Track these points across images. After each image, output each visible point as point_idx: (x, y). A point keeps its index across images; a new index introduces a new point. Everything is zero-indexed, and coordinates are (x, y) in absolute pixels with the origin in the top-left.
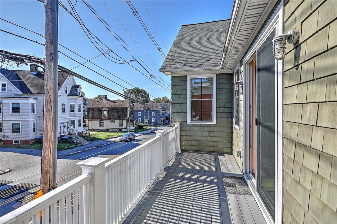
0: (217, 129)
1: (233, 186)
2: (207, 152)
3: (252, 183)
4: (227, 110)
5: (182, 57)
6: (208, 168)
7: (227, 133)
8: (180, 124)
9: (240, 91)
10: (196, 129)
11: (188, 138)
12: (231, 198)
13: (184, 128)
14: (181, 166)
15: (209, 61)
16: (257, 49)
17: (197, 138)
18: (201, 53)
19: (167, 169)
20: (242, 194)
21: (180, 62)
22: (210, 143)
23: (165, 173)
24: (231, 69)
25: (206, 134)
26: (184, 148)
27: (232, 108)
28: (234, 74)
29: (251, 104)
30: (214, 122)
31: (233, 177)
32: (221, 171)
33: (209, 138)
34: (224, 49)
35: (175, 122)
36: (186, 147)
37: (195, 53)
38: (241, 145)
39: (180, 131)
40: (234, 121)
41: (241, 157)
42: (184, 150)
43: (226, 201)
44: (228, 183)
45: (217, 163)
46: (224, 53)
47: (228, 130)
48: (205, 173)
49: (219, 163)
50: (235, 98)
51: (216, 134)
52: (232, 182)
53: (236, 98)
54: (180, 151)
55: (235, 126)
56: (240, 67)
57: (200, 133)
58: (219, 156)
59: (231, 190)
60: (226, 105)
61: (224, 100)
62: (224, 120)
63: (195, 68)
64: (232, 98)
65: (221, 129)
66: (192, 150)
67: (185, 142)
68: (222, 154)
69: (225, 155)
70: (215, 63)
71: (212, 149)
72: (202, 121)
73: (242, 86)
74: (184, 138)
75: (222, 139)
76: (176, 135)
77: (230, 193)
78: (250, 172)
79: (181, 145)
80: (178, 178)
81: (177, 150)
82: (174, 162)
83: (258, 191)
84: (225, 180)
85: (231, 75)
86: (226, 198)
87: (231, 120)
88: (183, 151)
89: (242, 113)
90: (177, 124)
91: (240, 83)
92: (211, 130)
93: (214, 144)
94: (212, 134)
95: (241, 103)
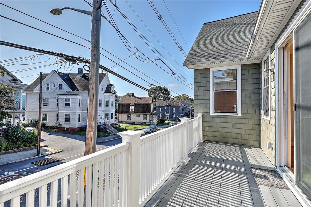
0: (243, 121)
1: (266, 178)
2: (231, 143)
3: (288, 176)
4: (254, 102)
6: (233, 159)
7: (254, 126)
8: (202, 115)
9: (271, 78)
10: (219, 120)
11: (211, 129)
12: (263, 189)
13: (206, 119)
14: (205, 154)
15: (234, 53)
16: (294, 29)
17: (220, 129)
18: (224, 46)
19: (191, 155)
20: (278, 187)
21: (203, 55)
22: (235, 135)
23: (189, 158)
24: (258, 59)
25: (230, 125)
26: (206, 138)
27: (260, 99)
28: (263, 63)
29: (286, 91)
30: (239, 113)
31: (263, 169)
32: (249, 162)
33: (234, 130)
34: (252, 36)
35: (197, 113)
36: (209, 137)
38: (272, 137)
39: (203, 122)
40: (262, 112)
41: (272, 150)
42: (206, 141)
43: (258, 192)
44: (259, 175)
45: (244, 155)
46: (252, 41)
47: (256, 122)
48: (230, 162)
49: (246, 154)
50: (263, 87)
51: (242, 126)
52: (263, 174)
53: (264, 88)
54: (202, 141)
55: (263, 117)
56: (271, 54)
57: (223, 125)
58: (245, 149)
59: (263, 182)
60: (253, 96)
61: (250, 92)
62: (250, 111)
63: (218, 60)
64: (260, 89)
65: (246, 121)
66: (215, 141)
67: (207, 132)
68: (250, 147)
69: (252, 148)
70: (240, 53)
71: (237, 141)
72: (225, 112)
73: (274, 73)
74: (207, 128)
75: (248, 132)
76: (199, 125)
77: (262, 184)
78: (284, 165)
79: (203, 135)
80: (202, 165)
81: (199, 140)
82: (197, 151)
83: (298, 184)
84: (255, 171)
85: (259, 65)
86: (257, 189)
87: (259, 112)
88: (205, 141)
89: (274, 102)
90: (200, 115)
91: (270, 70)
92: (235, 122)
93: (239, 136)
94: (237, 126)
95: (271, 92)
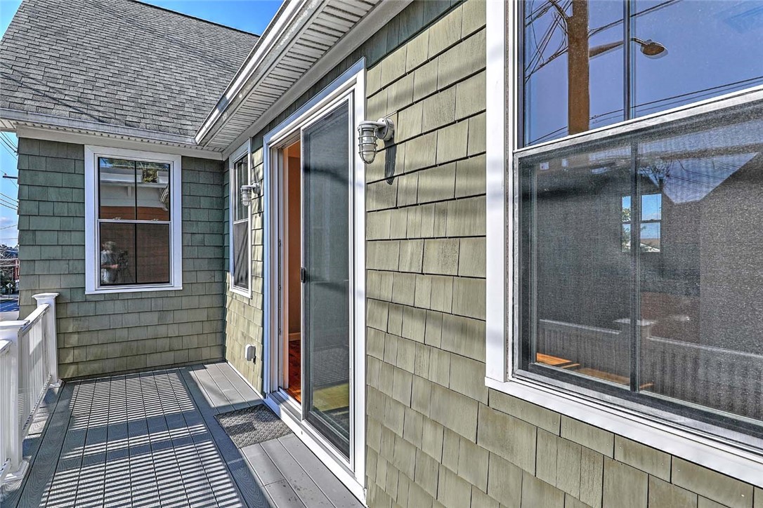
0: (185, 302)
1: (248, 427)
2: (154, 368)
3: (288, 407)
4: (211, 253)
5: (61, 82)
7: (211, 311)
8: (57, 298)
9: (252, 208)
10: (119, 306)
11: (86, 339)
12: (251, 454)
13: (71, 309)
14: (80, 425)
15: (161, 119)
16: (304, 126)
17: (123, 334)
19: (29, 447)
20: (273, 437)
21: (55, 96)
22: (164, 343)
23: (26, 464)
24: (222, 150)
25: (154, 318)
26: (70, 372)
27: (223, 248)
28: (231, 165)
29: (281, 238)
30: (177, 282)
31: (242, 410)
32: (209, 405)
33: (162, 330)
34: (219, 102)
35: (34, 291)
36: (81, 366)
37: (108, 82)
38: (255, 332)
39: (58, 319)
40: (230, 278)
41: (254, 361)
42: (71, 379)
43: (244, 464)
44: (236, 426)
45: (192, 389)
46: (217, 111)
47: (216, 301)
48: (167, 422)
49: (199, 389)
50: (233, 222)
51: (184, 316)
52: (244, 421)
53: (235, 223)
54: (57, 386)
55: (232, 289)
56: (253, 153)
57: (132, 319)
58: (191, 373)
59: (248, 438)
60: (209, 240)
61: (202, 228)
62: (203, 277)
64: (223, 222)
65: (195, 301)
66: (106, 374)
67: (76, 352)
68: (201, 365)
69: (206, 366)
70: (179, 126)
71: (169, 358)
72: (136, 283)
73: (260, 197)
74: (74, 340)
75: (197, 328)
76: (45, 334)
77: (246, 445)
78: (279, 387)
79: (60, 365)
80: (84, 461)
81: (49, 384)
82: (48, 423)
83: (307, 416)
84: (227, 422)
85: (222, 167)
86: (241, 459)
87: (221, 276)
88: (67, 383)
89: (260, 259)
90: (45, 301)
91: (254, 189)
92: (164, 308)
93: (176, 344)
94: (170, 318)
95: (255, 236)
